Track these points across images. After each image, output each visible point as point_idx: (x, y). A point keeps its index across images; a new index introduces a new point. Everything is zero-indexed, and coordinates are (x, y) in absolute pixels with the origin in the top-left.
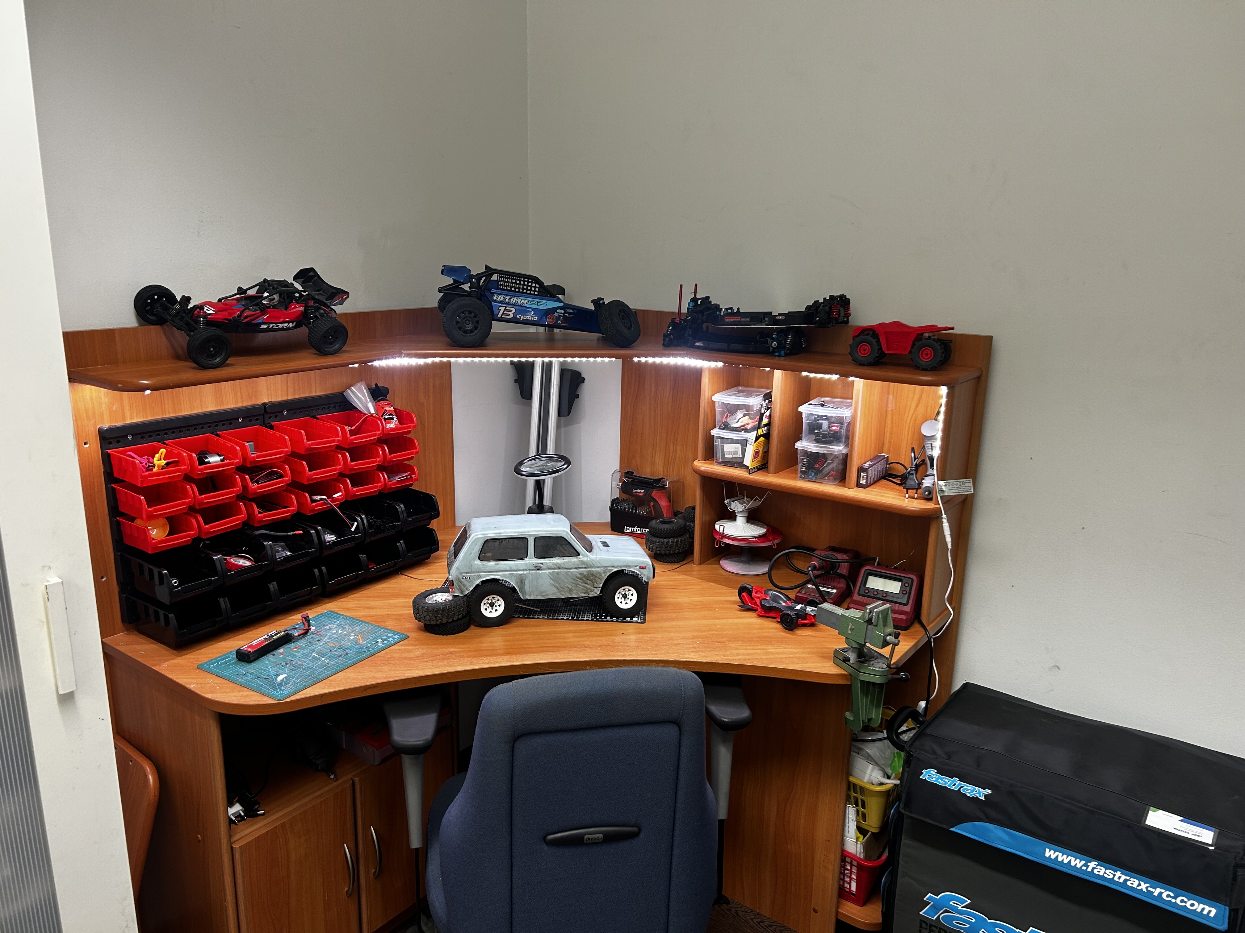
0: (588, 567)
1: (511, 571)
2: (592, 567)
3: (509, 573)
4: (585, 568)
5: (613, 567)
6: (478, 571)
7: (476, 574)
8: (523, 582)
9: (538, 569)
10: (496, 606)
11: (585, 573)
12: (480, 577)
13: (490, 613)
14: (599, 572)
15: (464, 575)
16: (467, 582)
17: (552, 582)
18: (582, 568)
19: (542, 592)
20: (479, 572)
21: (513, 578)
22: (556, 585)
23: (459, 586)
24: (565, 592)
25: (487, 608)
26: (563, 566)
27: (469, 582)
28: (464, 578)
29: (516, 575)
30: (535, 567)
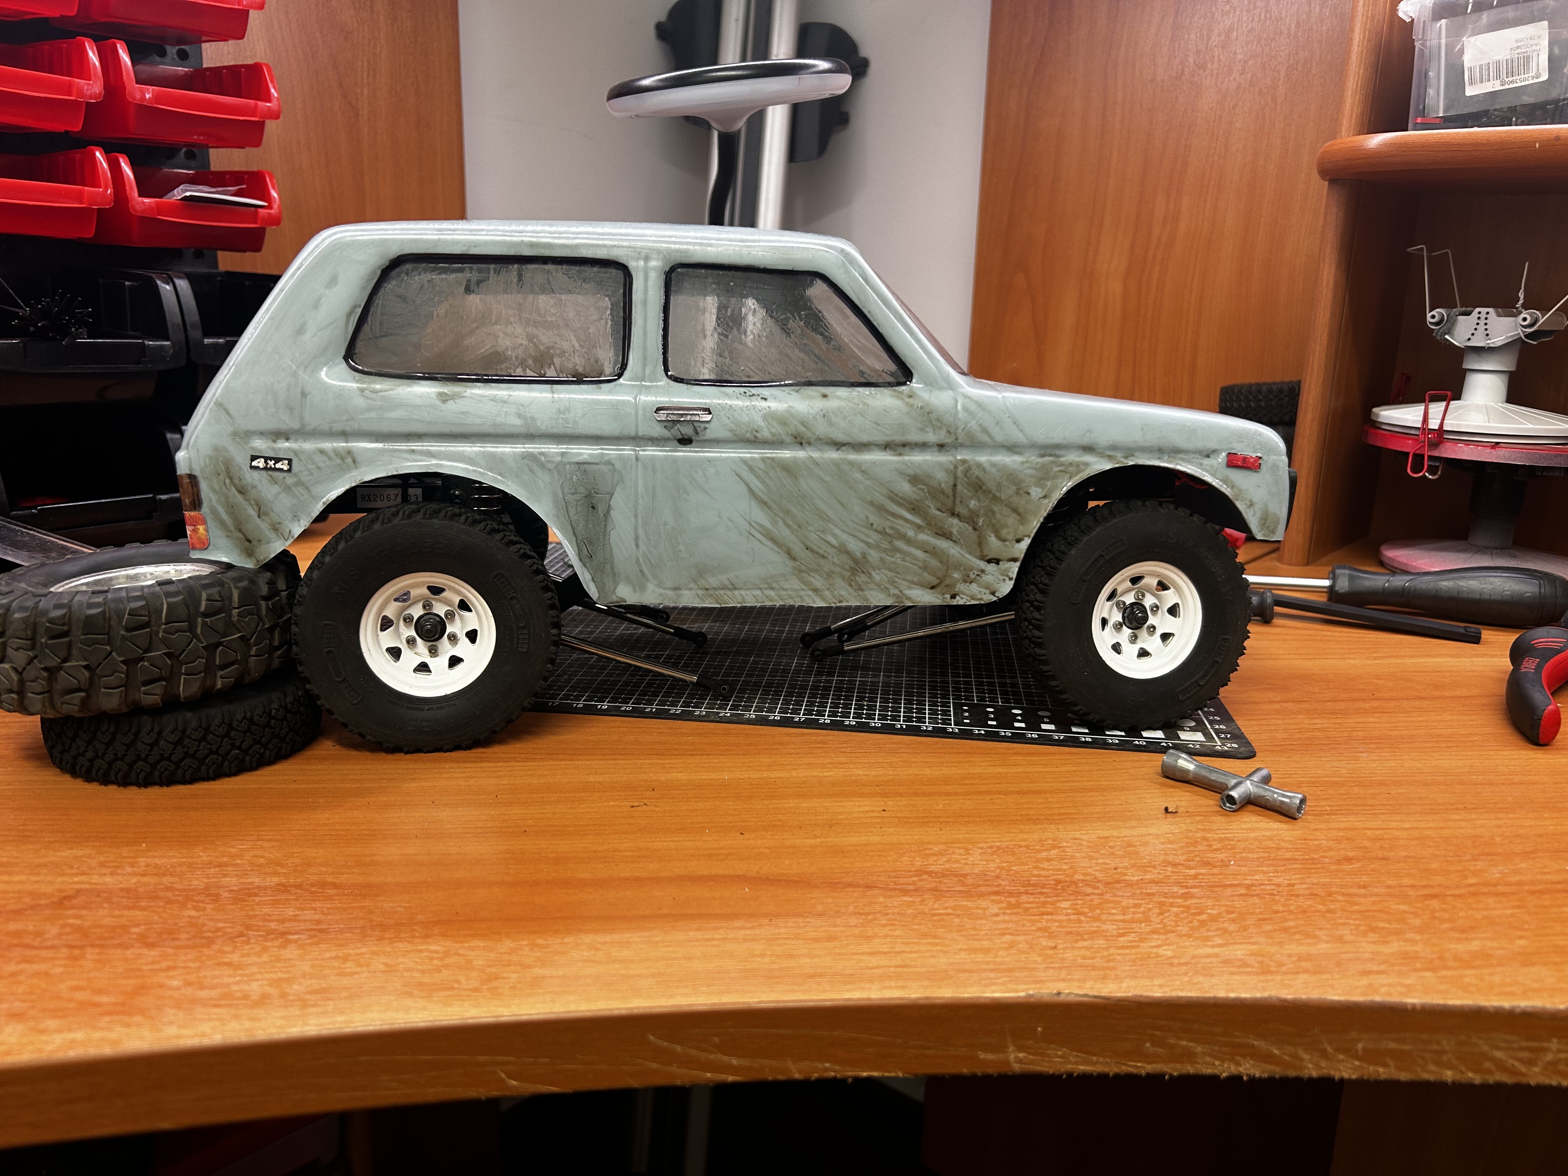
0: (957, 445)
1: (531, 437)
2: (976, 445)
3: (519, 448)
4: (941, 446)
5: (1088, 449)
6: (338, 427)
7: (327, 445)
8: (601, 509)
9: (685, 441)
10: (453, 638)
11: (941, 476)
12: (350, 460)
13: (421, 676)
14: (1012, 477)
15: (260, 445)
16: (275, 489)
17: (759, 515)
18: (923, 446)
19: (702, 571)
20: (345, 435)
21: (543, 478)
22: (784, 533)
23: (231, 509)
24: (830, 575)
25: (403, 646)
26: (822, 429)
27: (288, 489)
28: (260, 463)
29: (561, 467)
30: (670, 424)
